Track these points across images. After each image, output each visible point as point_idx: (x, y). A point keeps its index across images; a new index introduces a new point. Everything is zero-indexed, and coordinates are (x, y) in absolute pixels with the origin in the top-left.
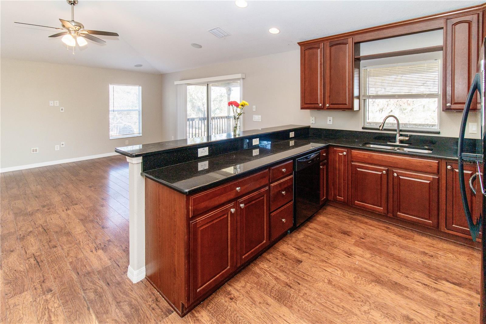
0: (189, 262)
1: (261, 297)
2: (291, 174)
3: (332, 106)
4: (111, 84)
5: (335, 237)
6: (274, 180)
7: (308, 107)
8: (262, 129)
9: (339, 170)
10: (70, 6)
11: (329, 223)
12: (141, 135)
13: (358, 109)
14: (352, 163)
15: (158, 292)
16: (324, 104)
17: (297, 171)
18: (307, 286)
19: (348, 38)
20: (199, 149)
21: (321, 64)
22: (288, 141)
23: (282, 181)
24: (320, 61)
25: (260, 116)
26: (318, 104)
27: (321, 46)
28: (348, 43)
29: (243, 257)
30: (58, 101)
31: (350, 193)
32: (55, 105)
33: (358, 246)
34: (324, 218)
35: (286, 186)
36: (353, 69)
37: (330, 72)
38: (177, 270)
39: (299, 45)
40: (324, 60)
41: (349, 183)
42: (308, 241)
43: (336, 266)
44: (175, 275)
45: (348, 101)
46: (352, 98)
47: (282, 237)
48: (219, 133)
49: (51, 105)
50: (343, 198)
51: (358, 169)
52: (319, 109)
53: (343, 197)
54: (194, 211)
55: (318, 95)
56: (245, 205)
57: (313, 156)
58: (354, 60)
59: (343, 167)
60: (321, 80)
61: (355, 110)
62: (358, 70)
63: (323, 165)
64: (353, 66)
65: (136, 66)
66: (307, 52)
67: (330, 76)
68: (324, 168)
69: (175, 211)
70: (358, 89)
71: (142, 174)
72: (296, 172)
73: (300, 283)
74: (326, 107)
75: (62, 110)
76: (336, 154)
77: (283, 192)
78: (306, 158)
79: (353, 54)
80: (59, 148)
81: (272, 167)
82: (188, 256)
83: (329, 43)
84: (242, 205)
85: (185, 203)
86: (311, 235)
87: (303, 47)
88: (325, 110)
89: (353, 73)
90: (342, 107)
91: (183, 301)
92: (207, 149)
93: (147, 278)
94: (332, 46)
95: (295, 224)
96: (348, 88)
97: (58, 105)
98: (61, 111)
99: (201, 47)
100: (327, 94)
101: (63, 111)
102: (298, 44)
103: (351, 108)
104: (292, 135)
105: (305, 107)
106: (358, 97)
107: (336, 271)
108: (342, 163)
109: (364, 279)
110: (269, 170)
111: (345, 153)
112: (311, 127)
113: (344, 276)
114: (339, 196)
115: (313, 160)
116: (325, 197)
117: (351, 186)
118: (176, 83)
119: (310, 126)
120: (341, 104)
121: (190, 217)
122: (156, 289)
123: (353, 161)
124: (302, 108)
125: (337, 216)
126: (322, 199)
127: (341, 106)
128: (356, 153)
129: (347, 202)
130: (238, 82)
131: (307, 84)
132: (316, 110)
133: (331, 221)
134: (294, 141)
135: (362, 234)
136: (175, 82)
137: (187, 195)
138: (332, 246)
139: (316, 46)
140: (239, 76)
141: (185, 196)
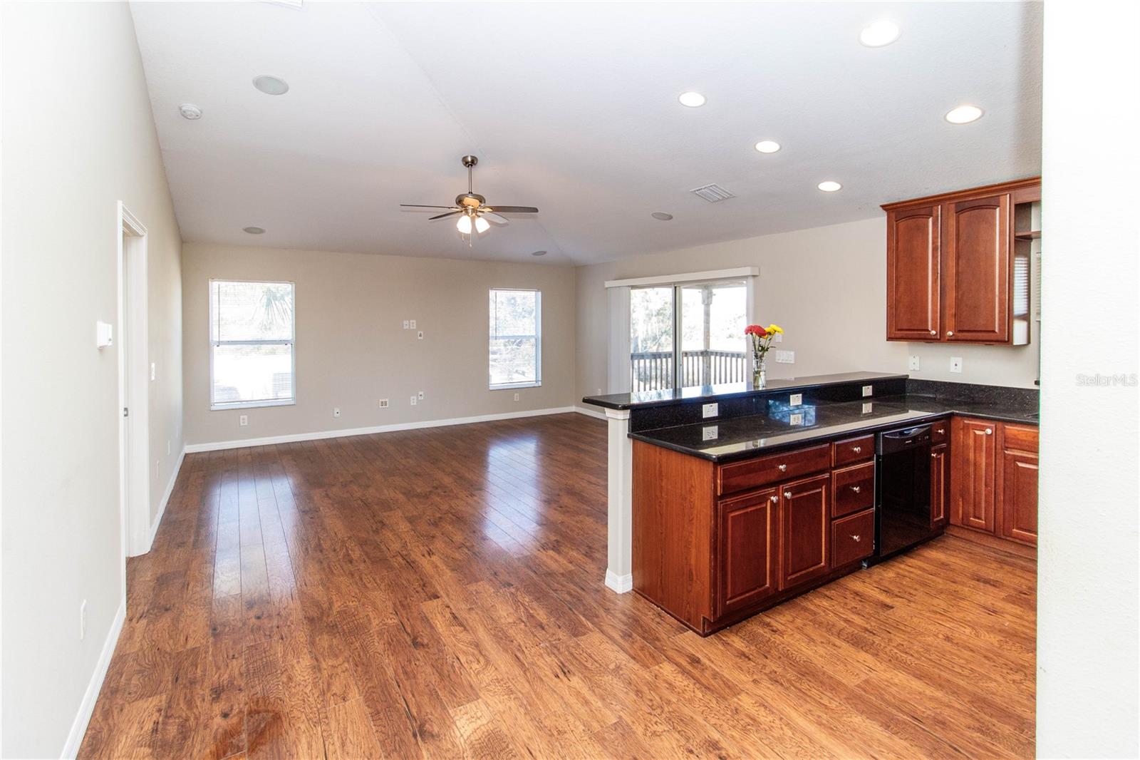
0: (716, 558)
1: (822, 636)
2: (870, 459)
3: (961, 335)
4: (492, 289)
5: (963, 584)
6: (839, 464)
7: (905, 336)
8: (795, 379)
9: (975, 464)
10: (466, 170)
11: (950, 563)
12: (540, 384)
13: (1025, 342)
14: (1006, 452)
15: (658, 606)
16: (942, 330)
17: (881, 454)
18: (903, 636)
19: (999, 196)
20: (704, 406)
21: (935, 249)
22: (860, 402)
23: (853, 468)
24: (933, 243)
25: (792, 353)
26: (928, 330)
27: (934, 212)
28: (999, 206)
29: (789, 578)
30: (414, 321)
31: (1000, 512)
32: (411, 328)
33: (1013, 603)
34: (939, 554)
35: (862, 478)
36: (1011, 259)
37: (957, 264)
38: (694, 573)
39: (885, 210)
40: (943, 239)
41: (998, 491)
42: (904, 583)
43: (962, 622)
44: (691, 580)
45: (1000, 325)
46: (1009, 317)
47: (852, 568)
48: (723, 380)
49: (405, 327)
50: (984, 522)
51: (1020, 465)
52: (929, 341)
53: (983, 518)
54: (724, 487)
55: (927, 313)
56: (793, 494)
57: (914, 431)
58: (1015, 240)
59: (984, 459)
60: (935, 281)
61: (1015, 344)
62: (1026, 259)
63: (939, 452)
64: (1013, 250)
65: (535, 254)
66: (902, 224)
67: (957, 273)
68: (940, 458)
69: (692, 486)
70: (1026, 300)
71: (629, 436)
72: (880, 456)
73: (891, 631)
74: (947, 338)
75: (420, 336)
76: (968, 432)
77: (855, 488)
78: (901, 433)
79: (1013, 228)
80: (415, 401)
81: (837, 441)
82: (714, 549)
83: (954, 205)
84: (788, 495)
85: (711, 474)
86: (912, 575)
87: (893, 215)
88: (943, 342)
89: (1011, 266)
90: (984, 339)
91: (706, 612)
92: (715, 405)
93: (636, 590)
94: (963, 211)
95: (877, 552)
96: (1000, 299)
97: (415, 328)
98: (419, 338)
99: (671, 218)
100: (950, 311)
101: (422, 338)
102: (881, 208)
103: (1006, 339)
104: (867, 391)
105: (898, 336)
106: (1026, 317)
107: (963, 629)
108: (981, 450)
109: (1018, 645)
110: (831, 445)
111: (989, 431)
112: (910, 378)
113: (978, 636)
114: (975, 517)
115: (914, 438)
116: (942, 517)
117: (1002, 498)
118: (608, 284)
119: (908, 376)
120: (981, 331)
121: (719, 494)
122: (653, 603)
123: (1007, 448)
124: (889, 339)
125: (969, 555)
126: (936, 519)
127: (981, 336)
128: (1016, 432)
129: (993, 530)
130: (743, 283)
131: (901, 289)
132: (923, 343)
133: (953, 560)
134: (871, 404)
135: (1024, 587)
136: (606, 282)
137: (714, 463)
138: (956, 596)
139: (923, 212)
140: (747, 271)
141: (711, 464)
